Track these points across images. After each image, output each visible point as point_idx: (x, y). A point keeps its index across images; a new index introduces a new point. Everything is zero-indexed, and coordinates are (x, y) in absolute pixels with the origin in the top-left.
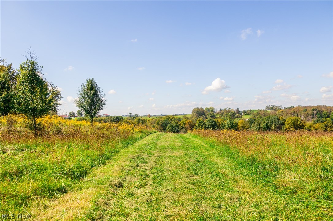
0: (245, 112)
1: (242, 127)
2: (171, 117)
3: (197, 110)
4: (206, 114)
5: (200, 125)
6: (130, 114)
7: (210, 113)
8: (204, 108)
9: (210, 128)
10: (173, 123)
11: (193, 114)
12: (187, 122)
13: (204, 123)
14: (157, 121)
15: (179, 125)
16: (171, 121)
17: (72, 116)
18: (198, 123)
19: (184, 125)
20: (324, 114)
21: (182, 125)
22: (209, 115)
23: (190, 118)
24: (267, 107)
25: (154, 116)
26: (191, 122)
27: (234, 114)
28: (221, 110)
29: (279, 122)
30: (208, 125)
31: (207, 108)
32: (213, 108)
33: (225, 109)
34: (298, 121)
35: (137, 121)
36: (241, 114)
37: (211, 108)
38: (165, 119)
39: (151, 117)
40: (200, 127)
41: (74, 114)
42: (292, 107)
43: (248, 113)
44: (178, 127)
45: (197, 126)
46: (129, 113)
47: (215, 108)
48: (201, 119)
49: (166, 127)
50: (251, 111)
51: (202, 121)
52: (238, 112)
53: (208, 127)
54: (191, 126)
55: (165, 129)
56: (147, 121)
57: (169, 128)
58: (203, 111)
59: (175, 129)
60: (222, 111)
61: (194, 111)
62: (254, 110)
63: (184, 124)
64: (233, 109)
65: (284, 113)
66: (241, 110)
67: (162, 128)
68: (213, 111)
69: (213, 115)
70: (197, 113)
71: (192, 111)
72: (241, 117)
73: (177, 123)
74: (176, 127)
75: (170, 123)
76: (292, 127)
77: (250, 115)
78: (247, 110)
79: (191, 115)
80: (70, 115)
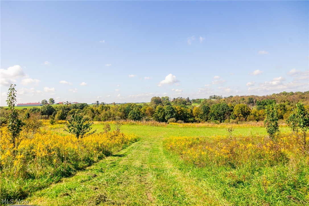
0: (194, 101)
1: (196, 113)
2: (133, 104)
3: (155, 98)
4: (163, 102)
5: (160, 112)
6: (98, 102)
7: (166, 101)
8: (161, 97)
9: (169, 114)
10: (135, 110)
11: (151, 102)
12: (147, 109)
13: (163, 110)
14: (120, 108)
15: (140, 111)
16: (133, 108)
17: (44, 103)
18: (158, 110)
19: (145, 112)
20: (262, 102)
21: (143, 112)
22: (165, 103)
23: (150, 105)
24: (210, 96)
25: (119, 104)
26: (151, 109)
27: (186, 102)
28: (174, 99)
29: (228, 109)
30: (167, 112)
31: (163, 97)
32: (168, 97)
33: (178, 98)
34: (244, 108)
35: (101, 108)
36: (191, 102)
37: (166, 97)
38: (127, 106)
39: (116, 105)
40: (160, 113)
41: (46, 101)
42: (231, 97)
43: (196, 101)
44: (139, 113)
45: (157, 112)
46: (96, 101)
47: (169, 97)
48: (159, 106)
49: (128, 114)
50: (198, 99)
51: (161, 108)
52: (188, 101)
53: (167, 113)
54: (151, 113)
55: (127, 115)
56: (111, 108)
57: (130, 115)
58: (160, 100)
59: (137, 115)
60: (176, 100)
61: (152, 100)
62: (201, 99)
63: (145, 110)
64: (184, 98)
65: (226, 101)
66: (191, 99)
67: (124, 115)
68: (168, 99)
69: (168, 103)
70: (155, 102)
71: (150, 100)
72: (191, 105)
73: (138, 109)
74: (137, 114)
75: (132, 110)
76: (240, 114)
77: (198, 103)
78: (195, 99)
79: (150, 103)
80: (43, 102)
